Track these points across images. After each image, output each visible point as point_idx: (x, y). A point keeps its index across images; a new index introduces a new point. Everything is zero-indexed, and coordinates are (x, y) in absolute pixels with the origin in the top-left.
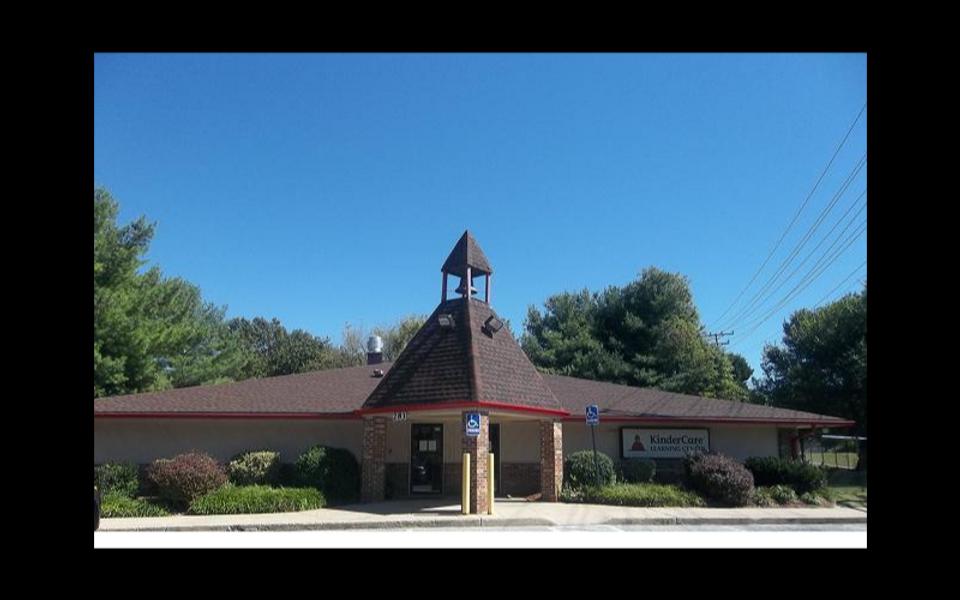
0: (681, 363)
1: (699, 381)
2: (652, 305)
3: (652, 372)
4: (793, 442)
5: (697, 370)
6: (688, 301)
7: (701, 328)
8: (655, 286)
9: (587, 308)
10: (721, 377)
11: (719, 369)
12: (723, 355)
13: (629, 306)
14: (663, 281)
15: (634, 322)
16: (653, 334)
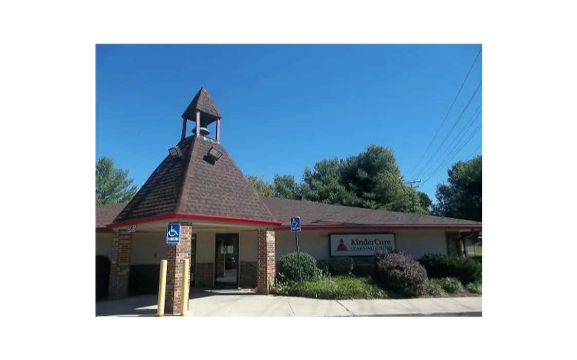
0: (390, 197)
1: (401, 207)
2: (373, 165)
3: (373, 202)
4: (457, 242)
5: (399, 201)
6: (393, 162)
7: (402, 178)
8: (374, 156)
9: (337, 168)
10: (413, 205)
11: (412, 200)
12: (414, 192)
13: (360, 166)
14: (378, 152)
15: (363, 174)
16: (373, 181)
